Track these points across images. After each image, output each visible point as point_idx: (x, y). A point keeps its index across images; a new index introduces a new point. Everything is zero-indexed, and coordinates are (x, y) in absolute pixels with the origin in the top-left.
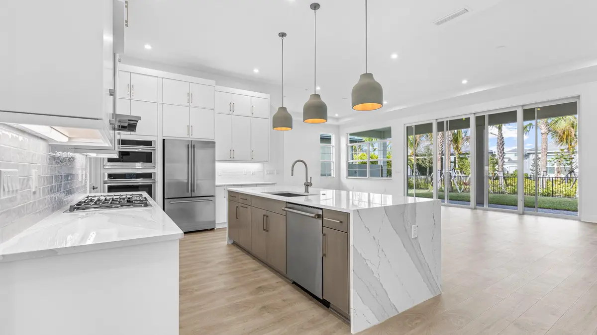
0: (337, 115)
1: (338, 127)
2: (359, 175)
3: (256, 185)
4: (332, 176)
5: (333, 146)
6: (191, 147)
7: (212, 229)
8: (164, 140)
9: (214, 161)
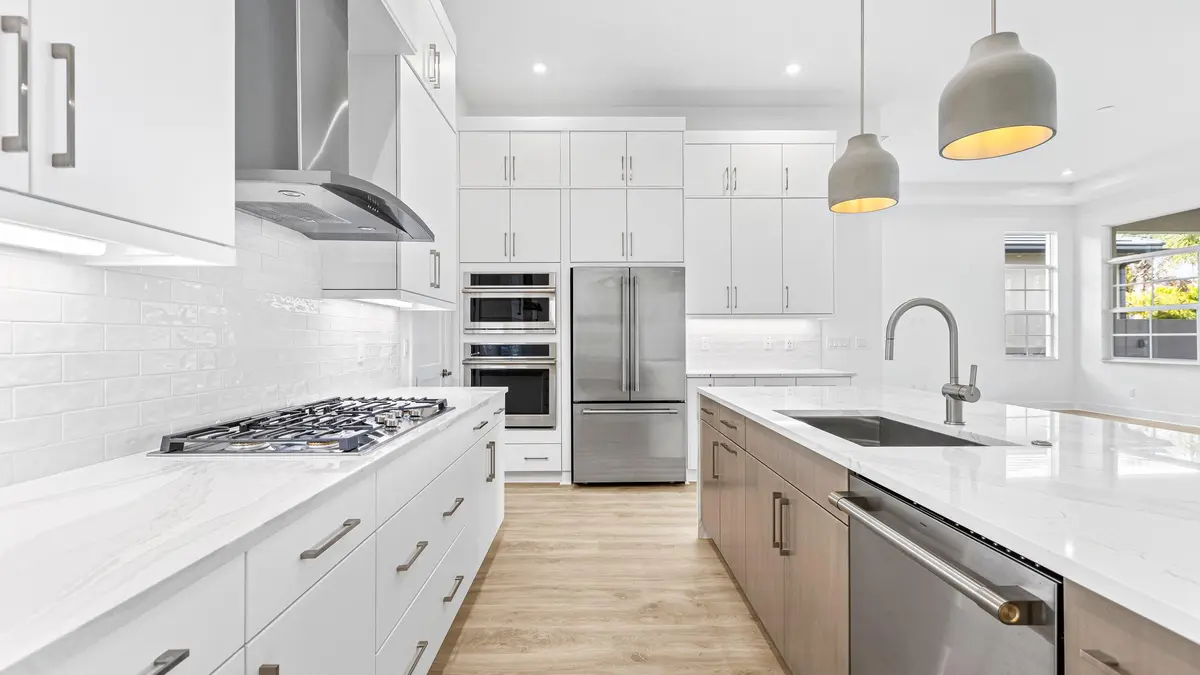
0: (1067, 173)
1: (1073, 211)
2: (1159, 355)
3: (796, 379)
4: (1048, 354)
5: (1051, 269)
6: (628, 281)
7: (679, 484)
8: (572, 269)
9: (682, 315)
